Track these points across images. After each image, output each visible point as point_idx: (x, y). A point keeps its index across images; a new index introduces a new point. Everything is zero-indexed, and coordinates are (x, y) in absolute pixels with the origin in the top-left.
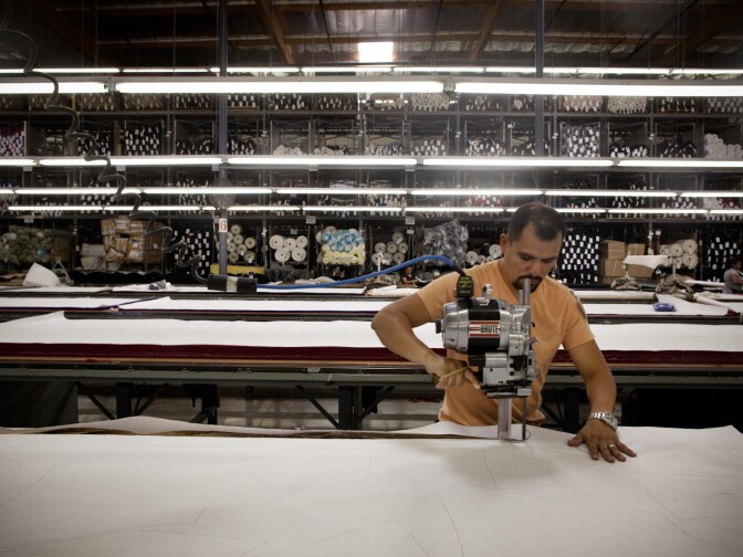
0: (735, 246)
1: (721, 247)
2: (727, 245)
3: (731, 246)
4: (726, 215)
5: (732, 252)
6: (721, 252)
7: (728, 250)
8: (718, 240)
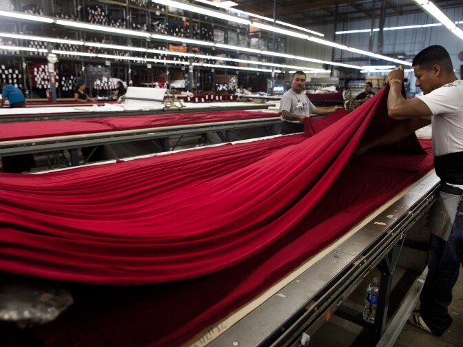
0: (17, 72)
1: (6, 72)
2: (11, 71)
3: (14, 72)
4: (7, 50)
5: (15, 76)
6: (7, 76)
7: (12, 74)
8: (3, 67)
